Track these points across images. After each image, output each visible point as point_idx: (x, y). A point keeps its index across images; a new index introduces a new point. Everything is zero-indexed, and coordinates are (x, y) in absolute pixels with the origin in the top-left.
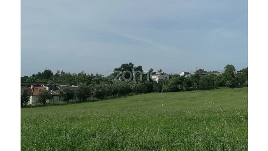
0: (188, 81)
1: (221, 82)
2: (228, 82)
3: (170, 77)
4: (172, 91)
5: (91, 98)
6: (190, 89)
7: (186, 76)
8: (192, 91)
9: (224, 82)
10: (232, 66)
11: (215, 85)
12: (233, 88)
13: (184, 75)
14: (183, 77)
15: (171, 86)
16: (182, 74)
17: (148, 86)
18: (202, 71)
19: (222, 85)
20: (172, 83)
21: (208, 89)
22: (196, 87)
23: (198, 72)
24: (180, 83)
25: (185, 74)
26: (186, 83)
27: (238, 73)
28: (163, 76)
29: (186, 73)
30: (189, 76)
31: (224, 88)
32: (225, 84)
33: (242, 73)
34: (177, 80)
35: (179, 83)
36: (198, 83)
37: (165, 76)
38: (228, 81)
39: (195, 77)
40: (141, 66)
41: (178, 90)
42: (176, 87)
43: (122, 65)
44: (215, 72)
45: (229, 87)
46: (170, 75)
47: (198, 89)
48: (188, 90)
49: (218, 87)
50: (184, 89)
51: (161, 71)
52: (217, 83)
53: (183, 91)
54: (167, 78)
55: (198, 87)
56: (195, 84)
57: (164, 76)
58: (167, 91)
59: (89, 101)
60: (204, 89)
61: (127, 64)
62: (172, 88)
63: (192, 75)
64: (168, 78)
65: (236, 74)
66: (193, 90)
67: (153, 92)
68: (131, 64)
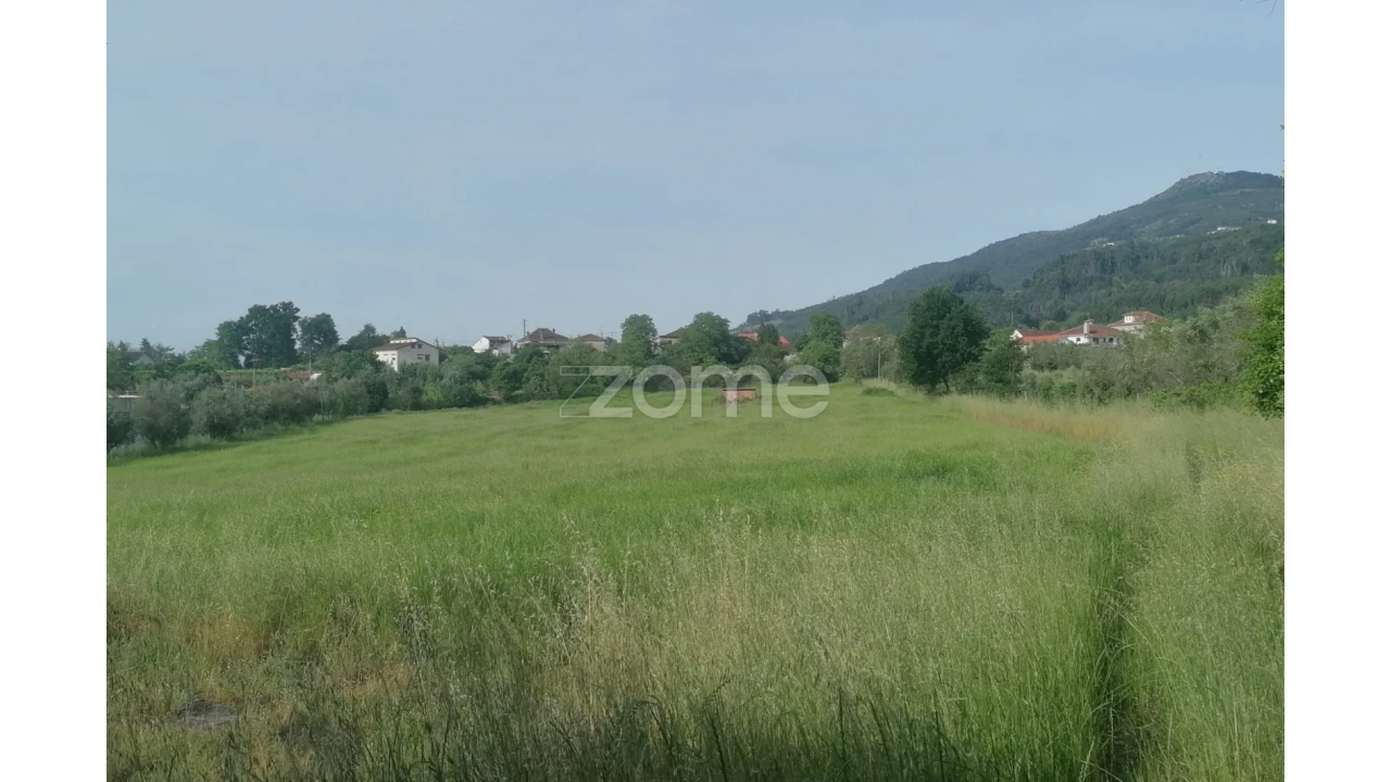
0: (507, 369)
3: (442, 358)
5: (192, 440)
6: (516, 396)
7: (496, 351)
8: (526, 405)
10: (645, 318)
13: (488, 348)
14: (487, 354)
15: (451, 387)
16: (481, 346)
17: (371, 388)
18: (547, 335)
20: (452, 377)
22: (535, 388)
23: (533, 336)
24: (482, 377)
25: (491, 345)
26: (504, 377)
27: (662, 343)
28: (416, 350)
29: (496, 342)
30: (507, 349)
33: (674, 341)
34: (467, 366)
35: (475, 376)
37: (425, 351)
39: (529, 354)
40: (329, 316)
41: (476, 402)
42: (469, 390)
43: (251, 310)
44: (591, 337)
46: (440, 349)
47: (543, 395)
48: (512, 400)
50: (496, 396)
51: (404, 334)
53: (495, 402)
54: (431, 357)
56: (533, 380)
57: (420, 351)
58: (439, 406)
59: (184, 449)
60: (563, 396)
61: (274, 308)
62: (455, 396)
63: (515, 350)
64: (435, 360)
65: (656, 344)
66: (528, 398)
67: (389, 409)
68: (287, 306)
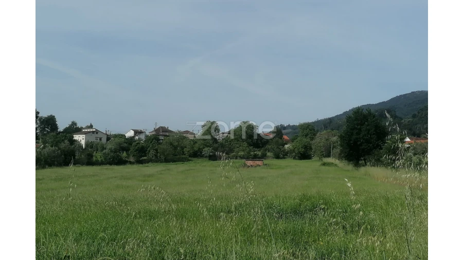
0: (140, 146)
1: (196, 149)
2: (207, 151)
3: (108, 139)
4: (111, 164)
6: (143, 160)
7: (137, 138)
8: (147, 165)
9: (200, 150)
11: (185, 155)
12: (214, 161)
13: (133, 135)
14: (132, 138)
15: (108, 154)
16: (130, 134)
17: (66, 153)
18: (164, 130)
19: (196, 154)
20: (110, 149)
21: (174, 161)
22: (153, 157)
23: (157, 130)
24: (126, 150)
25: (135, 134)
26: (137, 150)
28: (95, 135)
29: (137, 132)
30: (142, 137)
31: (200, 160)
32: (201, 153)
34: (120, 144)
35: (123, 149)
36: (156, 150)
37: (99, 135)
38: (206, 149)
39: (153, 140)
40: (54, 116)
41: (121, 162)
42: (118, 156)
44: (187, 132)
45: (207, 159)
46: (108, 135)
47: (157, 160)
48: (140, 162)
49: (190, 158)
50: (132, 159)
51: (91, 127)
52: (188, 152)
53: (131, 163)
54: (102, 139)
55: (157, 157)
56: (152, 152)
57: (97, 135)
58: (101, 163)
60: (167, 161)
62: (110, 159)
63: (147, 136)
64: (104, 140)
66: (148, 161)
